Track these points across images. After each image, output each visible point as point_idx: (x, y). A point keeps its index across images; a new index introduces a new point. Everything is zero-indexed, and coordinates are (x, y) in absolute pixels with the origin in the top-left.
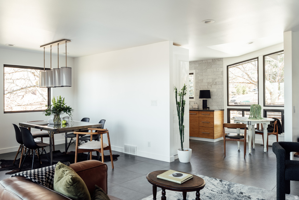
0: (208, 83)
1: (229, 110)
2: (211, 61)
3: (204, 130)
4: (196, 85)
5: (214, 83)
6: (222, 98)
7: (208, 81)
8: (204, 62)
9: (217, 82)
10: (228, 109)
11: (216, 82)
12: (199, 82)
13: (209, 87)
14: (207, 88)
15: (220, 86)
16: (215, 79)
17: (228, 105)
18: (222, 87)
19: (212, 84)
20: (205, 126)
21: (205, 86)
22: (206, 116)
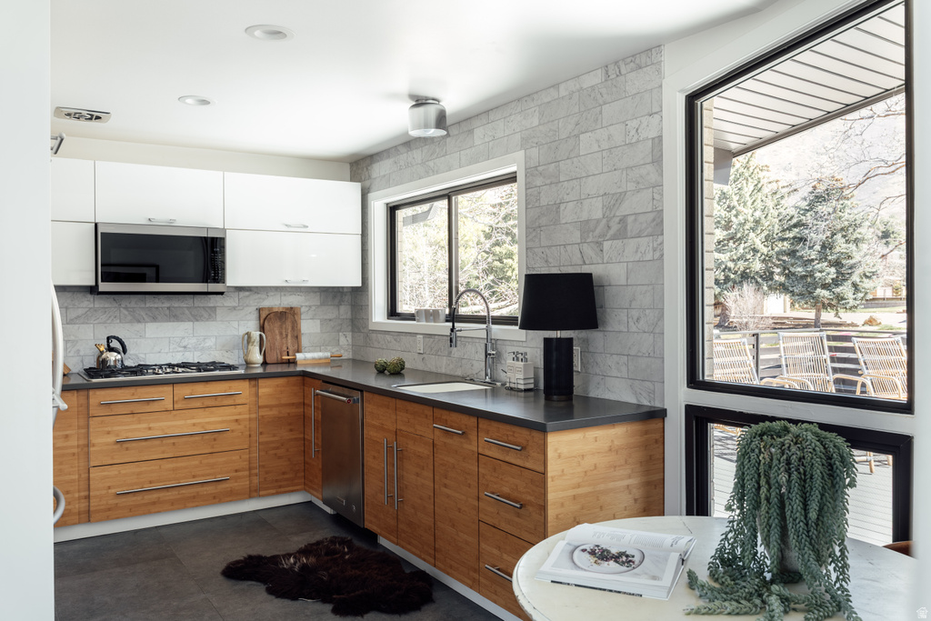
0: (585, 227)
1: (699, 420)
2: (595, 79)
3: (499, 548)
4: (531, 244)
5: (615, 227)
6: (657, 331)
7: (584, 216)
8: (563, 92)
9: (630, 219)
10: (690, 410)
11: (623, 220)
12: (544, 221)
13: (589, 251)
14: (577, 259)
15: (644, 241)
16: (620, 198)
17: (694, 381)
18: (657, 255)
19: (604, 235)
20: (503, 526)
21: (569, 248)
22: (507, 459)
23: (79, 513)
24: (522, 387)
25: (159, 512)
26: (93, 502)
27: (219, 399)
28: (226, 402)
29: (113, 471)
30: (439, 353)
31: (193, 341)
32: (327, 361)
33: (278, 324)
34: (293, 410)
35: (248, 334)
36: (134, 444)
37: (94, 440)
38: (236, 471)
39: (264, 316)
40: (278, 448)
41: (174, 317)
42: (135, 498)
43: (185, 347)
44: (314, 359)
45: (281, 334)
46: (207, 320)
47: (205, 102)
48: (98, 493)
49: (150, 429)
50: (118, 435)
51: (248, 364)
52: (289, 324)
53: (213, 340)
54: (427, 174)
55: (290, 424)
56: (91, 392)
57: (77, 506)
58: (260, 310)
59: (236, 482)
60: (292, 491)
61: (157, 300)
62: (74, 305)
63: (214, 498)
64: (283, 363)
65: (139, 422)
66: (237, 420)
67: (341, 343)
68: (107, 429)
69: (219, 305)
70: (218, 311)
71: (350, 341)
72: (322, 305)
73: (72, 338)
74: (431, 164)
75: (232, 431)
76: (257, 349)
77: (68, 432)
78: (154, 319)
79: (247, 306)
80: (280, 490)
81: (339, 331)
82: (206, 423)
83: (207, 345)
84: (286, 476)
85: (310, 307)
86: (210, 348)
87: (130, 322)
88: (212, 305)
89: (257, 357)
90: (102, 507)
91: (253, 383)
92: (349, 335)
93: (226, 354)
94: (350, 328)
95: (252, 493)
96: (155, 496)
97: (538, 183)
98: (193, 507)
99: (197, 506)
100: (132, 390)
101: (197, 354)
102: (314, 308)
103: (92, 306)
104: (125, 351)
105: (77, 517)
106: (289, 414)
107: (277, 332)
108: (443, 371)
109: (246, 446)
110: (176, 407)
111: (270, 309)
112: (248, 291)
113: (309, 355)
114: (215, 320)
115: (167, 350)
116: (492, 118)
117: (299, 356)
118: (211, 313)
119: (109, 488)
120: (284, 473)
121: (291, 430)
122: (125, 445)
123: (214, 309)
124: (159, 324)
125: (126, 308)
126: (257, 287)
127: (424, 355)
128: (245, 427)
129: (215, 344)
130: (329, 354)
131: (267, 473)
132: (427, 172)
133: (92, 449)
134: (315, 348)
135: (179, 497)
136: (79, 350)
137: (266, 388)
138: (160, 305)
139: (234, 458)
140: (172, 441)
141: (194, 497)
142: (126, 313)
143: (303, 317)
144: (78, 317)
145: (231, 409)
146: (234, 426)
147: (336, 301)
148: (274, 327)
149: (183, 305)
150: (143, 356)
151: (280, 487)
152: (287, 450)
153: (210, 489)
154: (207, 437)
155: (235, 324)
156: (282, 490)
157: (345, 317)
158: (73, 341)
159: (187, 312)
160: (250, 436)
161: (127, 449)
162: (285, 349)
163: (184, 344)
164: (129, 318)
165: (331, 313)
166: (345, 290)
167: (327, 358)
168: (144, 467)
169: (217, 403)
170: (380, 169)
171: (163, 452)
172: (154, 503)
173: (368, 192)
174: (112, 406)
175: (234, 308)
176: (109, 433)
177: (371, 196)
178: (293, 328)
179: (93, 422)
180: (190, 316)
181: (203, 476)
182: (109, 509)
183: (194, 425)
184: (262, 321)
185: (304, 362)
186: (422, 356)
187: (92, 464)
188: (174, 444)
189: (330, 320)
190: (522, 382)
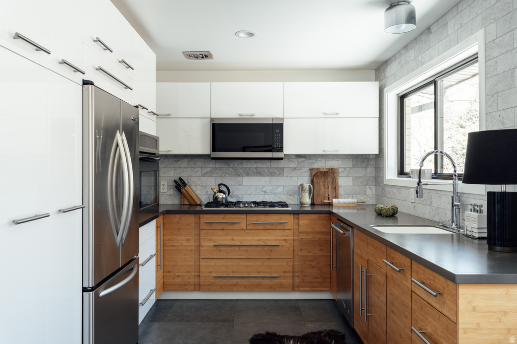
4: (490, 109)
12: (500, 87)
23: (195, 285)
24: (477, 235)
25: (237, 291)
26: (202, 280)
27: (274, 225)
28: (278, 227)
29: (213, 263)
30: (424, 203)
31: (270, 188)
32: (354, 205)
33: (322, 179)
34: (323, 237)
35: (302, 185)
36: (224, 248)
37: (203, 243)
38: (285, 272)
39: (314, 174)
40: (312, 261)
41: (259, 173)
42: (224, 281)
43: (265, 192)
44: (345, 203)
45: (324, 186)
46: (278, 176)
47: (251, 34)
48: (204, 274)
49: (233, 240)
50: (215, 242)
51: (302, 204)
52: (330, 179)
53: (282, 188)
54: (418, 66)
55: (321, 246)
56: (201, 216)
57: (193, 280)
58: (311, 170)
59: (284, 279)
60: (322, 291)
61: (249, 163)
62: (205, 166)
63: (271, 287)
64: (325, 205)
65: (227, 235)
66: (285, 240)
67: (367, 193)
68: (209, 238)
69: (285, 166)
70: (285, 170)
71: (374, 192)
72: (353, 167)
73: (204, 184)
74: (420, 58)
75: (282, 246)
76: (307, 194)
77: (189, 238)
78: (248, 175)
79: (303, 167)
80: (313, 289)
81: (366, 185)
82: (266, 240)
83: (278, 191)
84: (317, 280)
85: (345, 168)
86: (280, 193)
87: (234, 176)
88: (281, 166)
89: (307, 200)
90: (206, 283)
91: (296, 216)
92: (374, 188)
93: (290, 197)
94: (374, 183)
95: (294, 288)
96: (235, 281)
97: (496, 54)
98: (258, 291)
99: (260, 291)
100: (223, 216)
101: (272, 196)
102: (348, 169)
103: (214, 166)
104: (229, 193)
105: (193, 287)
106: (320, 239)
107: (322, 184)
108: (427, 217)
109: (291, 257)
110: (248, 228)
111: (318, 169)
112: (304, 157)
113: (341, 200)
114: (283, 176)
115: (254, 193)
116: (460, 9)
117: (335, 201)
118: (280, 172)
119: (210, 272)
120: (316, 278)
121: (321, 250)
122: (220, 248)
123: (282, 169)
124: (250, 177)
125: (232, 168)
126: (310, 155)
127: (415, 204)
128: (291, 244)
129: (283, 191)
130: (355, 201)
131: (304, 276)
132: (417, 65)
133: (201, 248)
134: (348, 195)
135: (249, 283)
136: (207, 191)
137: (304, 221)
138: (251, 166)
139: (283, 264)
140: (245, 248)
141: (258, 285)
142: (232, 170)
143: (340, 175)
144: (207, 173)
145: (281, 232)
146: (283, 243)
147: (364, 165)
148: (321, 182)
149: (264, 166)
150: (241, 196)
151: (313, 287)
152: (319, 263)
153: (267, 282)
154: (266, 248)
155: (295, 179)
156: (315, 289)
157: (370, 175)
158: (205, 186)
159: (266, 170)
160: (294, 251)
161: (220, 251)
162: (327, 195)
163: (265, 190)
164: (234, 173)
165: (360, 172)
166: (371, 157)
167: (354, 203)
168: (230, 263)
169: (273, 228)
170: (391, 70)
171: (240, 255)
172: (235, 285)
173: (384, 88)
174: (212, 224)
175: (295, 169)
176: (210, 240)
177: (385, 90)
178: (332, 182)
179: (202, 233)
180: (268, 173)
181: (264, 272)
182: (210, 285)
183: (259, 240)
184: (312, 177)
185: (338, 205)
186: (414, 205)
187: (201, 257)
188: (247, 250)
189: (360, 177)
190: (476, 231)
